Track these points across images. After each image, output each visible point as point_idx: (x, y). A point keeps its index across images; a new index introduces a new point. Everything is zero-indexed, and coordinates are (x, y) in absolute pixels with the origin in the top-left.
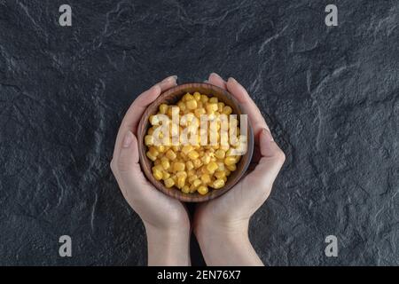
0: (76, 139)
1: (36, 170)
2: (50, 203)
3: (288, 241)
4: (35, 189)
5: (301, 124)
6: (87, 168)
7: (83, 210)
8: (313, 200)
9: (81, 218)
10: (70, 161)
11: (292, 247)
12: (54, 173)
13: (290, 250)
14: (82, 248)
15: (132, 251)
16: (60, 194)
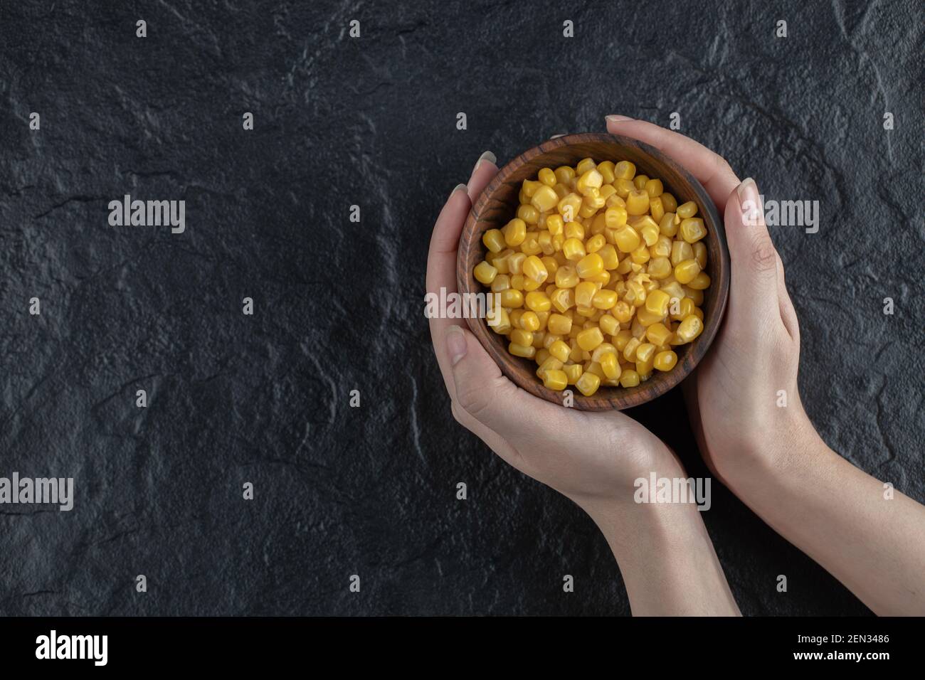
0: (337, 263)
1: (265, 354)
2: (313, 421)
3: (873, 388)
4: (271, 397)
5: (844, 115)
6: (378, 325)
7: (391, 420)
8: (907, 281)
9: (390, 441)
10: (334, 316)
11: (884, 400)
12: (305, 350)
13: (881, 408)
14: (407, 507)
15: (522, 491)
16: (330, 397)
